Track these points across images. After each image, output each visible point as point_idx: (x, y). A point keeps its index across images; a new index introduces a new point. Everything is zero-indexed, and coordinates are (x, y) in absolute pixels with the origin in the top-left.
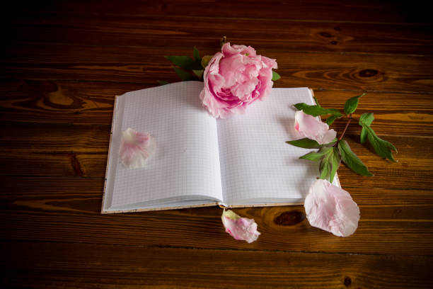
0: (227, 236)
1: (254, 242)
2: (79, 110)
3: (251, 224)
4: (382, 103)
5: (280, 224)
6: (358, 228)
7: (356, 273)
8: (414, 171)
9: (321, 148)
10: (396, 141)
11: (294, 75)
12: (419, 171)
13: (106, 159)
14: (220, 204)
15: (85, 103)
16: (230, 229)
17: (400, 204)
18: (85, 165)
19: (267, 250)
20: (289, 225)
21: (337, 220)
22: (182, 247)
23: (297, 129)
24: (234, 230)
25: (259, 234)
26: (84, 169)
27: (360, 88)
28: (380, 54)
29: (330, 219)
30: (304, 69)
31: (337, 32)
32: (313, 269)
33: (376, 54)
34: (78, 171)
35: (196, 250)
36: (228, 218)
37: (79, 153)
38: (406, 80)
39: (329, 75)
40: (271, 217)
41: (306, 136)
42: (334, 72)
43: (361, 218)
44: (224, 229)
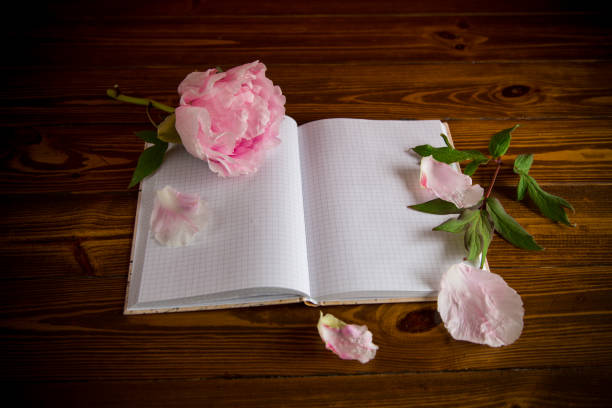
0: (329, 355)
1: (371, 361)
2: (78, 170)
3: (363, 333)
4: (540, 136)
5: (407, 330)
6: (524, 329)
7: (527, 399)
8: (598, 236)
9: (462, 212)
10: (568, 192)
11: (406, 99)
12: (606, 236)
13: (130, 245)
14: (305, 300)
15: (87, 159)
16: (332, 343)
17: (582, 289)
18: (96, 257)
19: (390, 372)
20: (421, 331)
21: (491, 321)
22: (261, 376)
23: (424, 184)
24: (337, 345)
25: (375, 347)
26: (96, 264)
27: (506, 115)
28: (532, 61)
29: (481, 322)
30: (418, 89)
31: (465, 30)
32: (463, 396)
33: (524, 61)
34: (86, 268)
35: (282, 380)
36: (327, 326)
37: (85, 239)
38: (572, 99)
39: (458, 96)
40: (393, 320)
41: (438, 196)
42: (464, 91)
43: (526, 314)
44: (324, 344)
